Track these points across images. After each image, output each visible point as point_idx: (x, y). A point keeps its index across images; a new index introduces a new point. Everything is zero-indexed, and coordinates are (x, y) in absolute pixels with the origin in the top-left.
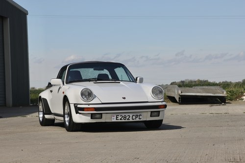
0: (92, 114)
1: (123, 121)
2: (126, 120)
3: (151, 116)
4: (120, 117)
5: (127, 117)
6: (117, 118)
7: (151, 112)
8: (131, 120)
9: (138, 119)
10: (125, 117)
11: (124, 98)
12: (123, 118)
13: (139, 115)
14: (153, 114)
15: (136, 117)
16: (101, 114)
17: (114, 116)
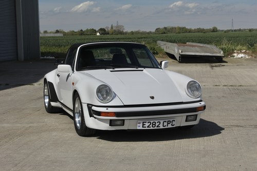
0: (111, 121)
1: (152, 128)
2: (156, 128)
3: (186, 121)
4: (147, 124)
5: (157, 124)
6: (143, 125)
7: (187, 116)
8: (161, 127)
9: (170, 126)
10: (154, 124)
11: (152, 98)
12: (151, 126)
13: (171, 120)
14: (189, 118)
15: (168, 124)
16: (124, 120)
17: (139, 123)
